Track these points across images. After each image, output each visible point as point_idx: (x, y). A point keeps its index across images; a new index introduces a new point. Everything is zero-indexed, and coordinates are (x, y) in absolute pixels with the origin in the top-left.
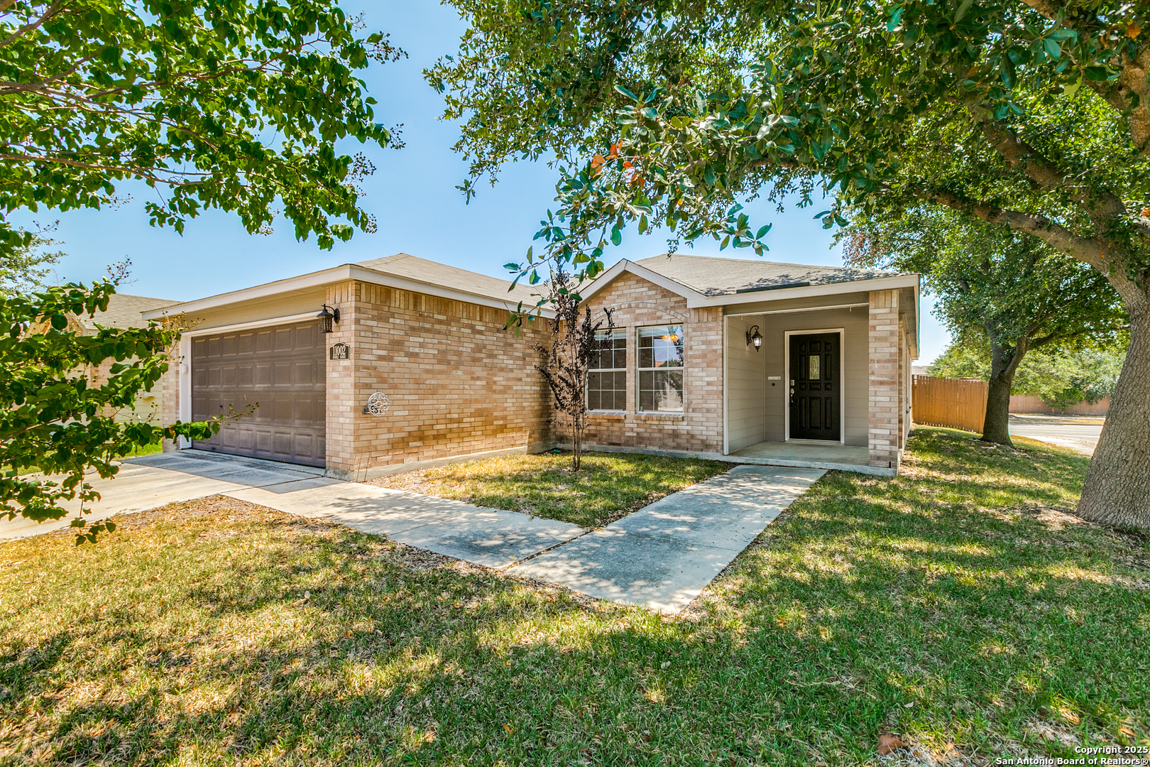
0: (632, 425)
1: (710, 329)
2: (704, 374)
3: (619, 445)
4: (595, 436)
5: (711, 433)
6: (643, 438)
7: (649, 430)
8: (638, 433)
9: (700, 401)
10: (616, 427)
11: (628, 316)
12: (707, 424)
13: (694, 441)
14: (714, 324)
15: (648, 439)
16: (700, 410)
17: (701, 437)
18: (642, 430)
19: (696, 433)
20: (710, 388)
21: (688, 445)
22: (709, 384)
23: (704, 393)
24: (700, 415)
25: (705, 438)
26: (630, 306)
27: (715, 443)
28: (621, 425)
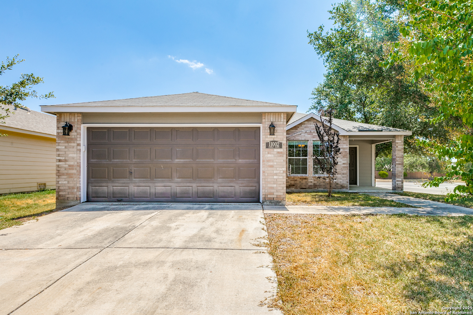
0: (311, 180)
1: (344, 143)
2: (342, 160)
3: (305, 189)
4: (294, 185)
5: (344, 182)
6: (316, 185)
7: (319, 182)
8: (314, 184)
9: (340, 170)
10: (304, 181)
11: (310, 136)
12: (343, 179)
13: (338, 186)
14: (346, 142)
15: (319, 185)
16: (340, 174)
17: (341, 184)
18: (316, 182)
19: (338, 182)
20: (344, 165)
21: (336, 187)
22: (344, 164)
23: (342, 167)
24: (340, 175)
25: (342, 184)
26: (311, 132)
27: (346, 186)
28: (306, 180)
